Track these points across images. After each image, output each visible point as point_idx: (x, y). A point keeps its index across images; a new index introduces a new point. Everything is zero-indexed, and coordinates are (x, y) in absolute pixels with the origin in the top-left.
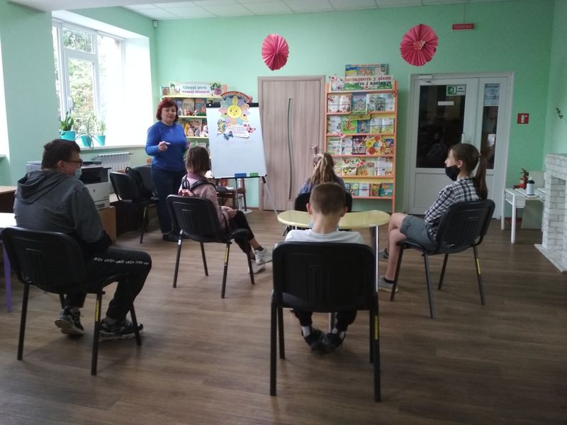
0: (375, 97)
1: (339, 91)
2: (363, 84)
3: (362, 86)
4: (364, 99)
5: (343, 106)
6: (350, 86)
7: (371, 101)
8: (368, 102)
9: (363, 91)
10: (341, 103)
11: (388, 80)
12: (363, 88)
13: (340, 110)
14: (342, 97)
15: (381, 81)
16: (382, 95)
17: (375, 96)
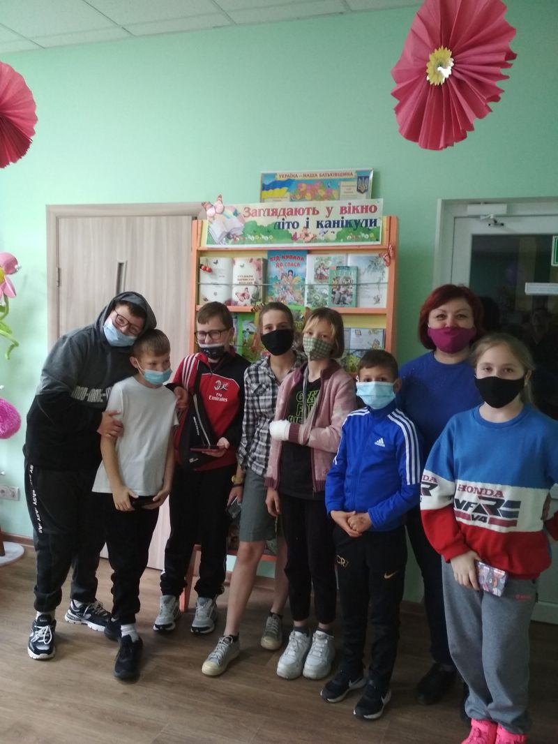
0: (330, 264)
1: (230, 246)
2: (295, 225)
3: (292, 231)
4: (299, 270)
5: (241, 290)
6: (258, 230)
7: (320, 277)
8: (310, 279)
9: (295, 245)
10: (235, 281)
11: (369, 216)
12: (294, 238)
13: (235, 298)
14: (239, 261)
15: (348, 217)
16: (350, 260)
17: (332, 261)
